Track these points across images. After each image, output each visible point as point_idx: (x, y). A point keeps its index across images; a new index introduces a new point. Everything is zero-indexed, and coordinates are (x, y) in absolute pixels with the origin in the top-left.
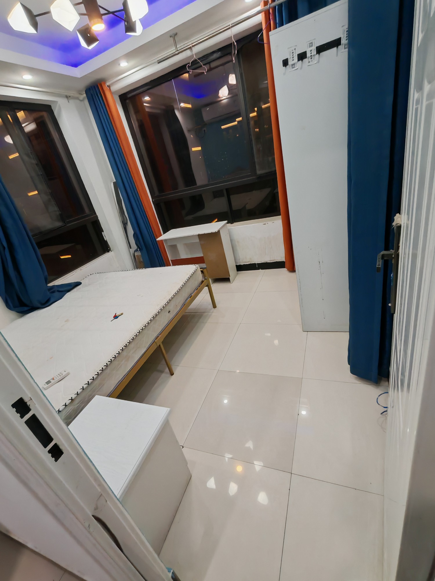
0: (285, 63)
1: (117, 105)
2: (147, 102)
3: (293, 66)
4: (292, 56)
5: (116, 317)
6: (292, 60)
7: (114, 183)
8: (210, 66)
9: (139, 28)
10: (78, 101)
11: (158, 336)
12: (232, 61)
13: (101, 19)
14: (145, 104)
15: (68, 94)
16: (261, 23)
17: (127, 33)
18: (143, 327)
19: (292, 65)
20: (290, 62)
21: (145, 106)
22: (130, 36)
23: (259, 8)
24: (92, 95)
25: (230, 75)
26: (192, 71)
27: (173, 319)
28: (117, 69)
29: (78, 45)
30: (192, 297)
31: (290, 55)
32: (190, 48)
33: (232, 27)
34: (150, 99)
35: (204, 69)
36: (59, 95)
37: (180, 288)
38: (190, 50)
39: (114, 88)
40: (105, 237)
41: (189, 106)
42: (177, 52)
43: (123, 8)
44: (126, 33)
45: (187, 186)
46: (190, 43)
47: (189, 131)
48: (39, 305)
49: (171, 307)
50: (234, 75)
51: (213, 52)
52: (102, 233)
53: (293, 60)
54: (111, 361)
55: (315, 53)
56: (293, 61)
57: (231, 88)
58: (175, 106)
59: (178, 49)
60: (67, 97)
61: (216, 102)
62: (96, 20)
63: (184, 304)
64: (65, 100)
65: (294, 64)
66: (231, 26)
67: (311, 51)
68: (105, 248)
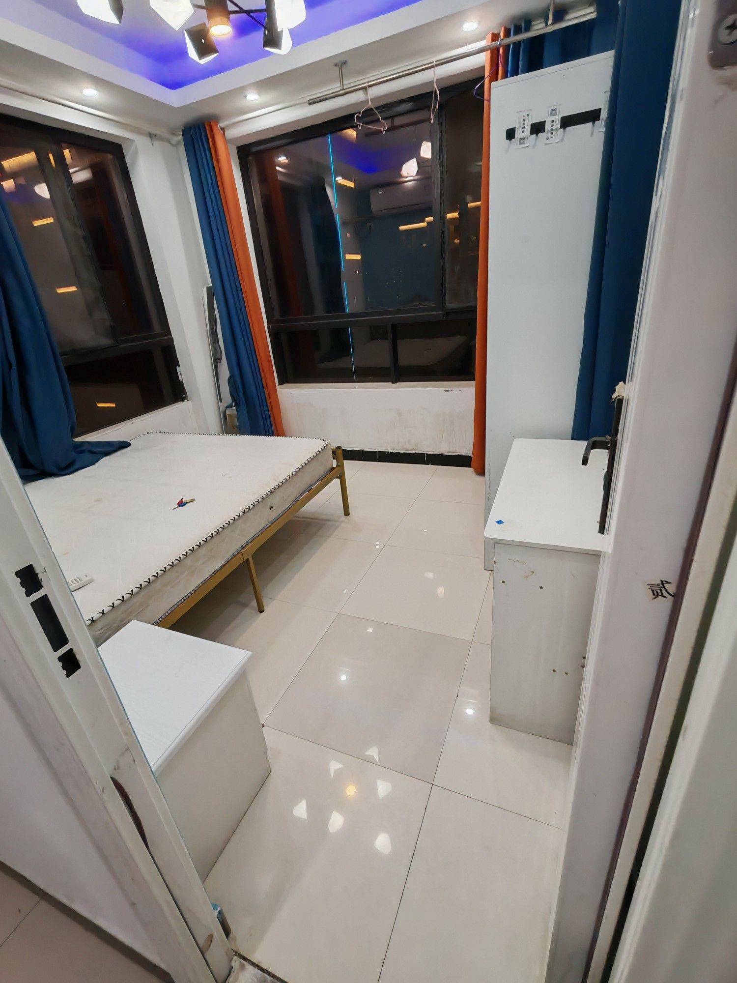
0: (510, 134)
1: (232, 161)
2: (282, 166)
3: (522, 141)
4: (522, 126)
5: (182, 504)
6: (521, 132)
7: (208, 288)
8: (393, 122)
9: (286, 42)
10: (167, 145)
11: (247, 544)
12: (430, 119)
13: (227, 19)
14: (278, 168)
15: (153, 131)
16: (483, 68)
17: (266, 49)
18: (224, 524)
19: (521, 139)
20: (518, 135)
21: (279, 171)
22: (270, 53)
23: (483, 43)
24: (193, 139)
25: (424, 142)
26: (364, 125)
27: (276, 520)
28: (240, 103)
29: (184, 53)
30: (311, 492)
31: (519, 123)
32: (365, 88)
33: (436, 66)
34: (287, 161)
35: (383, 126)
36: (138, 131)
37: (294, 473)
38: (363, 91)
39: (231, 133)
40: (181, 375)
41: (351, 184)
42: (342, 92)
43: (265, 8)
44: (264, 46)
45: (328, 312)
46: (366, 81)
47: (344, 224)
48: (55, 470)
49: (275, 501)
50: (429, 144)
51: (401, 102)
52: (177, 367)
53: (523, 132)
54: (165, 571)
55: (559, 126)
56: (523, 134)
57: (422, 163)
58: (327, 180)
59: (345, 88)
60: (151, 136)
61: (394, 182)
62: (218, 19)
63: (297, 500)
64: (146, 141)
65: (523, 139)
66: (434, 64)
67: (553, 122)
68: (178, 393)
